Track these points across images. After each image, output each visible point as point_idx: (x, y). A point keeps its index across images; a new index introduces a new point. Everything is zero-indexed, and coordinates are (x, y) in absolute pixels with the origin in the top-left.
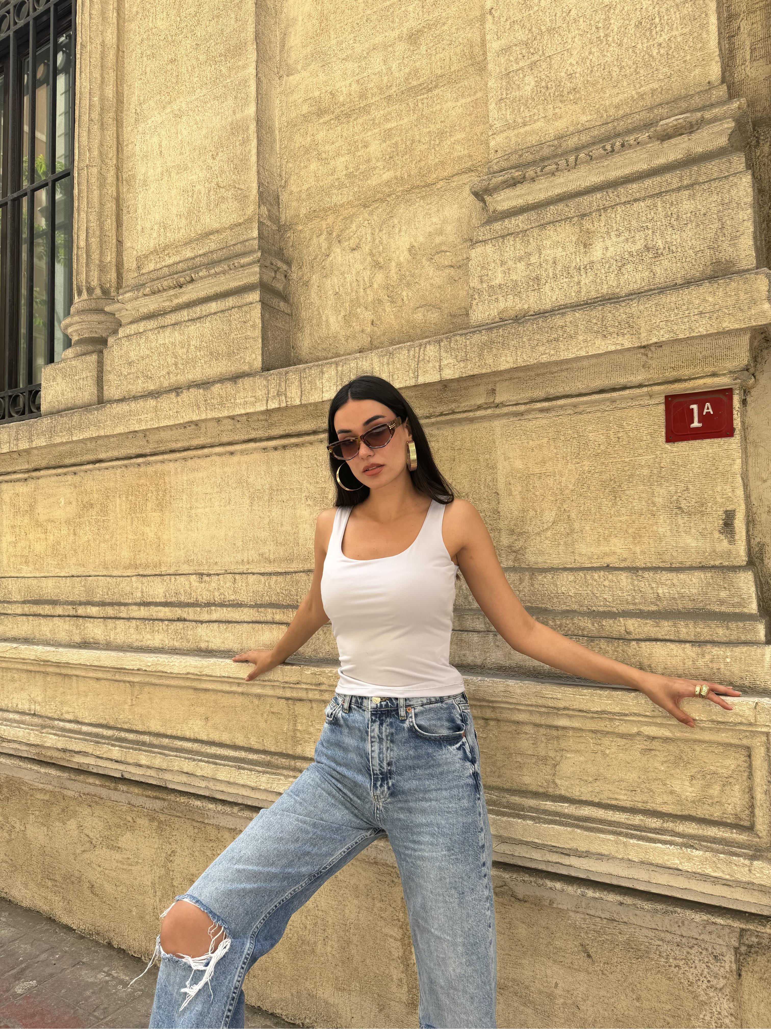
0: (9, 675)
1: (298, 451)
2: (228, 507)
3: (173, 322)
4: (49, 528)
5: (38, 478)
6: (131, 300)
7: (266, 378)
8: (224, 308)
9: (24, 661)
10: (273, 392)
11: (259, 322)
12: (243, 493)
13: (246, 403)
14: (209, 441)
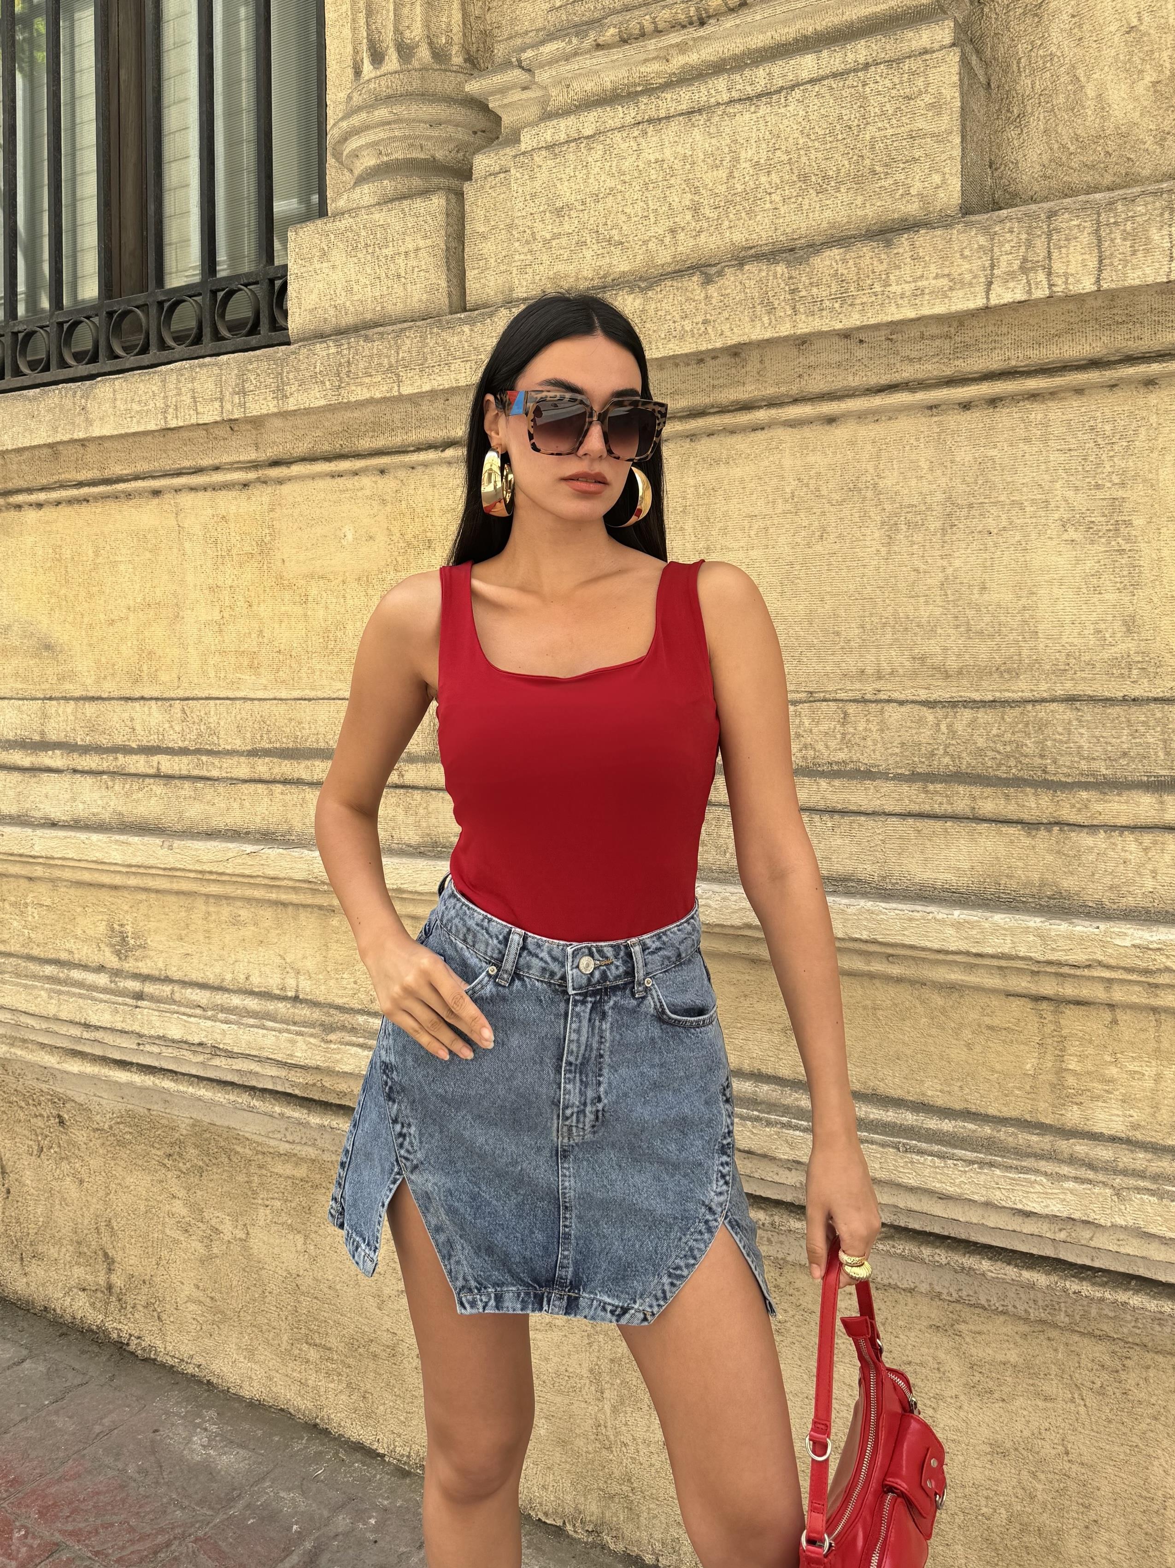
0: (226, 911)
1: (1036, 412)
2: (819, 548)
3: (684, 107)
4: (314, 592)
5: (280, 482)
6: (553, 61)
7: (986, 230)
8: (841, 67)
9: (274, 882)
10: (1007, 262)
11: (952, 96)
12: (865, 515)
13: (919, 293)
14: (770, 391)
